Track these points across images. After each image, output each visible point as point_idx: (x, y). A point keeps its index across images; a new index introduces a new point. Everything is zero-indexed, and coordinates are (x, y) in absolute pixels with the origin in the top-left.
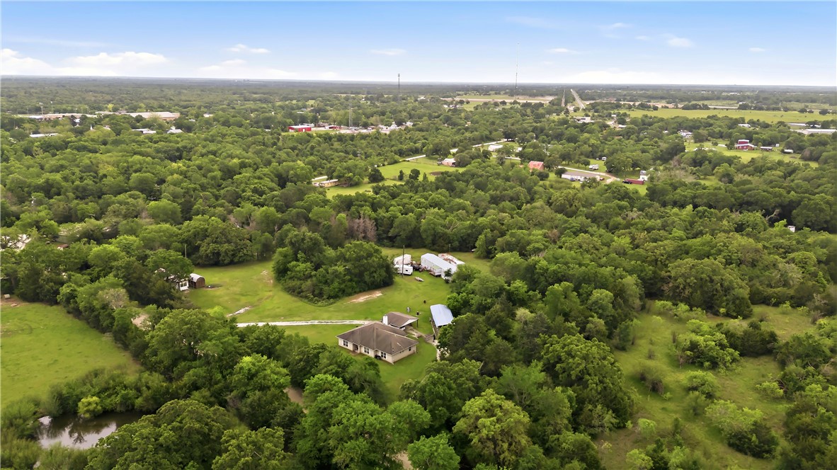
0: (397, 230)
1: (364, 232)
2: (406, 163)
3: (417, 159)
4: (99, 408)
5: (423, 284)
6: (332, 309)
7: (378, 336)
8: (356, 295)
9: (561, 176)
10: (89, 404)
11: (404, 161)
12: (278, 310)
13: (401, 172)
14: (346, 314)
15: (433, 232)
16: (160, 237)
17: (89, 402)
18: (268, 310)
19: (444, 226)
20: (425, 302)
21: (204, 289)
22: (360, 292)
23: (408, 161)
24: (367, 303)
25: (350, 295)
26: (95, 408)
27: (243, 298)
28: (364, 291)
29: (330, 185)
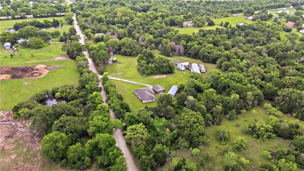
0: (191, 51)
1: (179, 50)
2: (232, 17)
3: (237, 16)
4: (60, 96)
5: (184, 75)
6: (145, 79)
7: (144, 93)
8: (157, 75)
9: (299, 31)
10: (58, 95)
11: (232, 16)
12: (129, 76)
13: (222, 22)
14: (147, 82)
15: (203, 54)
16: (112, 44)
17: (58, 94)
18: (127, 75)
19: (209, 53)
20: (177, 83)
21: (116, 63)
22: (159, 74)
23: (233, 16)
24: (158, 79)
25: (155, 75)
26: (59, 96)
27: (124, 69)
28: (161, 74)
29: (191, 26)
